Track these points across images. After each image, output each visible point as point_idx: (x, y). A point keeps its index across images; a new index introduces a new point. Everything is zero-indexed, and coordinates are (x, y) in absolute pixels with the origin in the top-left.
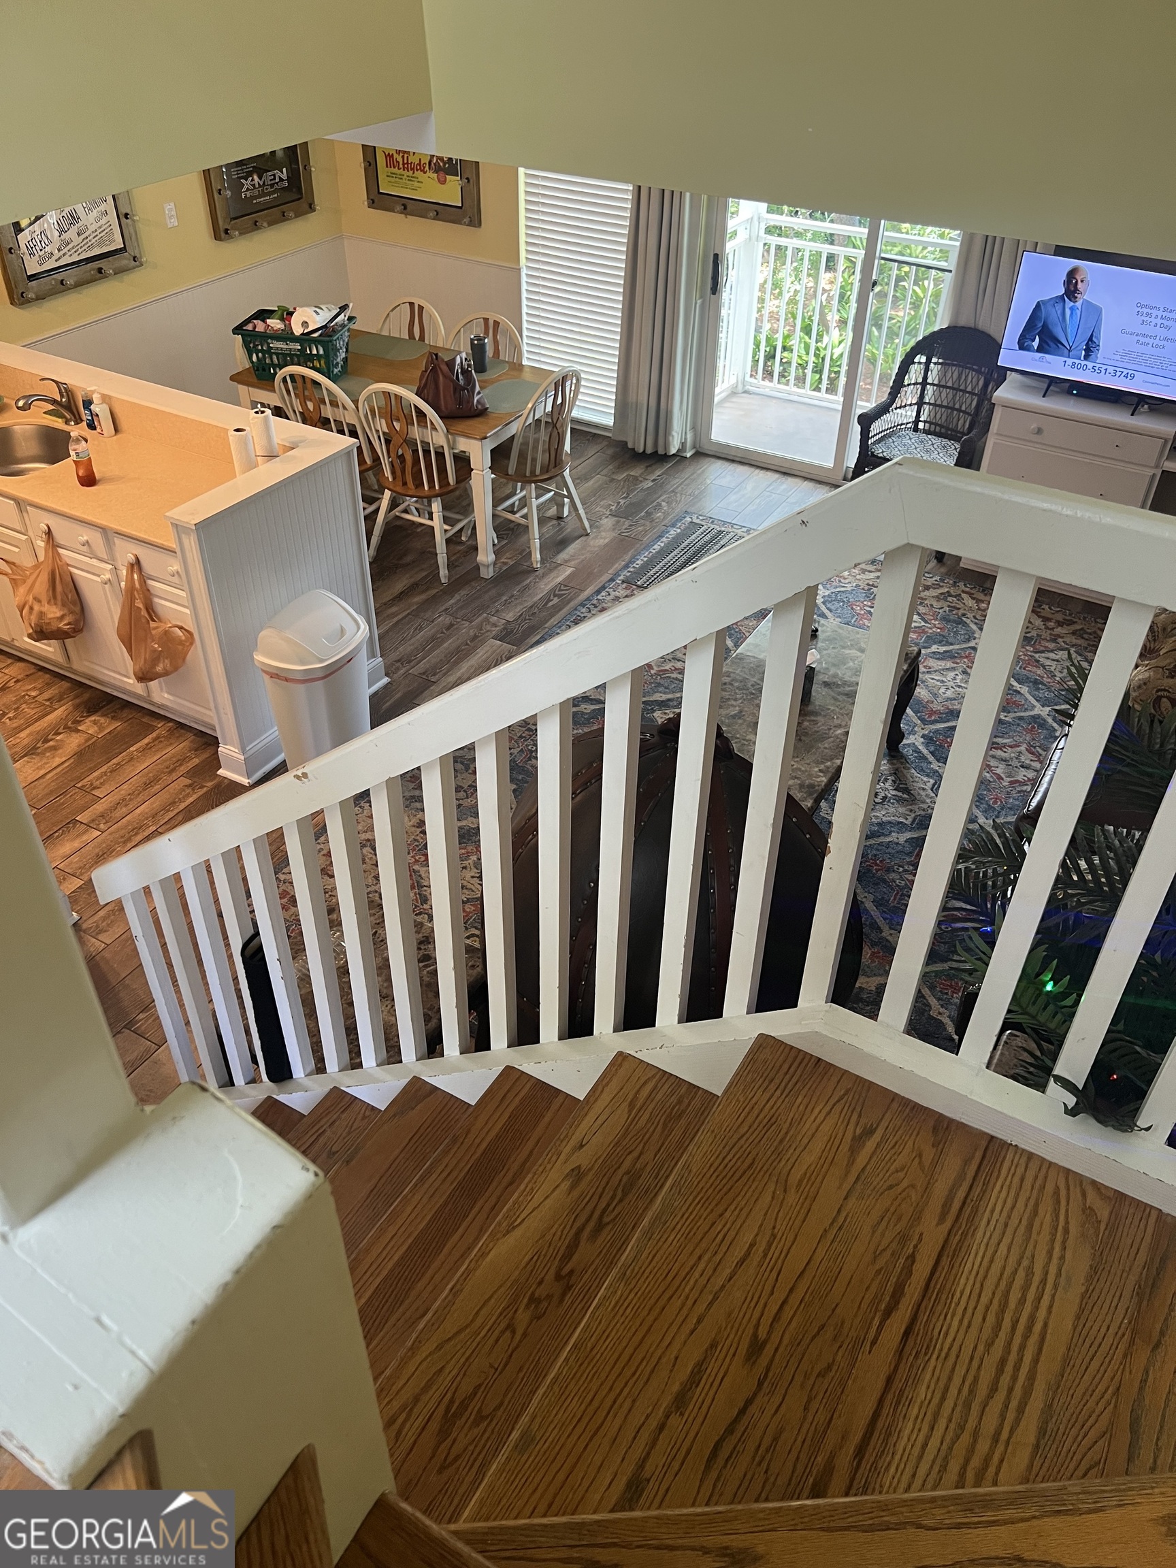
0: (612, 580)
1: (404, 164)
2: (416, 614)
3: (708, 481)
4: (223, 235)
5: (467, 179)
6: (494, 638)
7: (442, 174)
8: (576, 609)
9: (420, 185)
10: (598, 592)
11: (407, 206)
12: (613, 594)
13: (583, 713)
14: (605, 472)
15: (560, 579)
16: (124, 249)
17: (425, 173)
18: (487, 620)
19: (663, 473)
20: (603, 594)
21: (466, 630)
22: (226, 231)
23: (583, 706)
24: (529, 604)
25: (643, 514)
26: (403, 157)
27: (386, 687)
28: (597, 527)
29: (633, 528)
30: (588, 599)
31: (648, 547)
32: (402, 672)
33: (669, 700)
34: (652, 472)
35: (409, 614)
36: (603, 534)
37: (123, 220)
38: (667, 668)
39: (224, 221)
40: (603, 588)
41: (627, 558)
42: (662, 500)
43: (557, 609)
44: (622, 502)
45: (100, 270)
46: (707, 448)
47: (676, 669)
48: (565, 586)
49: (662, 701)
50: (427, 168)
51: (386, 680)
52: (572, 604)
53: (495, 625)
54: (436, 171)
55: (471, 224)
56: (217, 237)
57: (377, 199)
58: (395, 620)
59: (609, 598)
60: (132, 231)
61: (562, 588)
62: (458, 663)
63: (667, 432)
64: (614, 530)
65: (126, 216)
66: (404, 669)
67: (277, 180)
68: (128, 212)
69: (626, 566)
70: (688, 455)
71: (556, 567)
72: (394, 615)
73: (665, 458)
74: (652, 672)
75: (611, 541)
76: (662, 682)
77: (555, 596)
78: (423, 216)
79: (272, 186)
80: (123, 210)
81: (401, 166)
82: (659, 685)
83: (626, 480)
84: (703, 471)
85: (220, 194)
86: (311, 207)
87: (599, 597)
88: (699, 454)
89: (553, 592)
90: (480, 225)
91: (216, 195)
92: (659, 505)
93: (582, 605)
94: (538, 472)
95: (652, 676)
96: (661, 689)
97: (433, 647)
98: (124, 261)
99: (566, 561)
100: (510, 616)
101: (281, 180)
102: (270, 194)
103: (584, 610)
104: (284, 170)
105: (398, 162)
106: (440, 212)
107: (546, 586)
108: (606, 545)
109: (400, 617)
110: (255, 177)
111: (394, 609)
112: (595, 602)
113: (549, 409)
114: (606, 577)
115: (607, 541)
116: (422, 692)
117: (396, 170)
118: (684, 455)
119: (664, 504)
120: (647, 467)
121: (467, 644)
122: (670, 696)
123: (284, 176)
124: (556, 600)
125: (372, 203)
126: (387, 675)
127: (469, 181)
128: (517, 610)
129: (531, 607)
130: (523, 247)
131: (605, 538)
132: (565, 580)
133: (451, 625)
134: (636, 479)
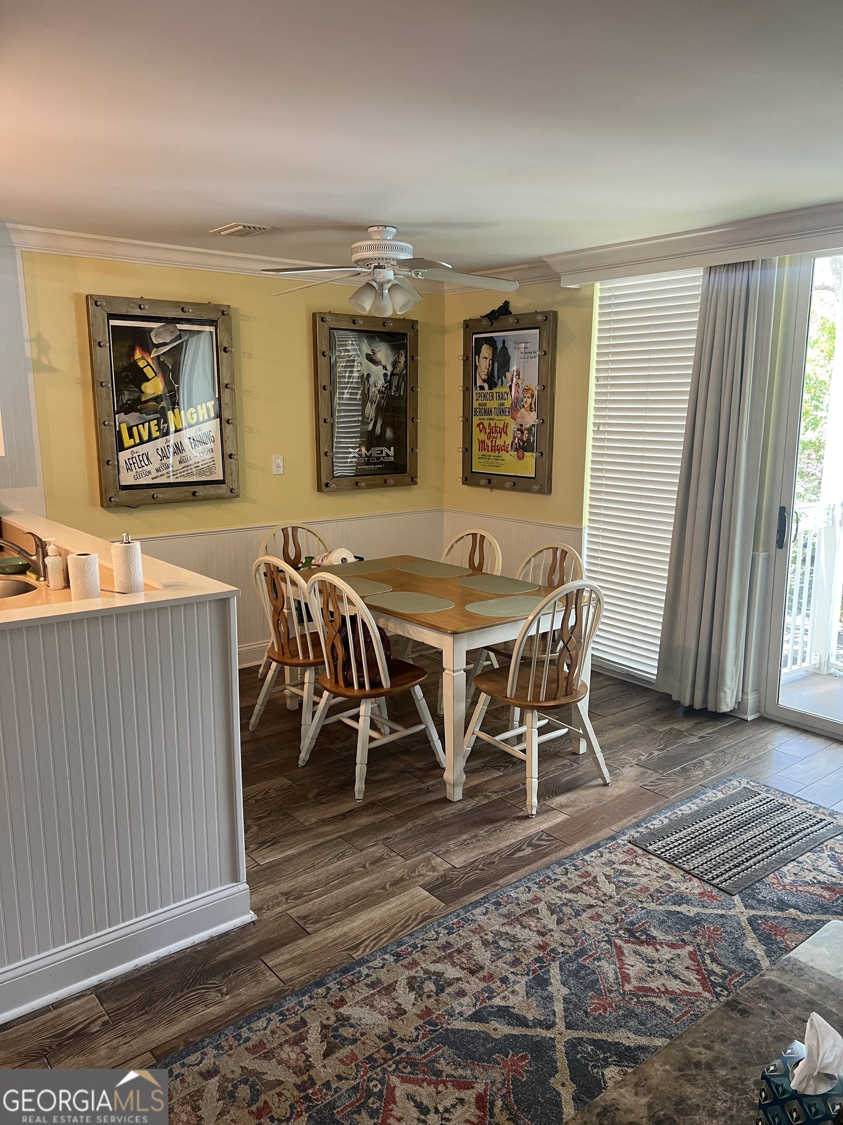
0: (613, 838)
1: (492, 447)
2: (347, 838)
3: (770, 747)
4: (323, 486)
5: (541, 453)
6: (423, 887)
7: (521, 452)
8: (548, 868)
9: (502, 462)
10: (588, 850)
11: (492, 481)
12: (607, 856)
13: (487, 1038)
14: (645, 722)
15: (545, 826)
16: (222, 482)
17: (507, 452)
18: (428, 859)
19: (714, 732)
20: (594, 854)
21: (396, 867)
22: (327, 485)
23: (494, 1024)
24: (491, 850)
25: (678, 769)
26: (492, 441)
27: (244, 928)
28: (616, 775)
29: (660, 782)
30: (571, 857)
31: (672, 806)
32: (280, 909)
33: (643, 1049)
34: (701, 730)
35: (340, 837)
36: (621, 783)
37: (227, 460)
38: (653, 985)
39: (327, 477)
40: (597, 846)
41: (642, 814)
42: (707, 758)
43: (526, 862)
44: (656, 753)
45: (194, 494)
46: (771, 713)
47: (667, 991)
48: (548, 835)
49: (628, 1048)
50: (510, 448)
51: (250, 917)
52: (546, 860)
53: (434, 869)
54: (517, 450)
55: (541, 491)
56: (319, 489)
57: (470, 478)
58: (322, 840)
59: (599, 861)
60: (234, 469)
61: (544, 837)
62: (357, 912)
63: (719, 687)
64: (635, 780)
65: (230, 456)
66: (285, 907)
67: (384, 455)
68: (233, 453)
69: (637, 825)
70: (750, 718)
71: (547, 811)
72: (323, 835)
73: (719, 716)
74: (628, 987)
75: (628, 793)
76: (638, 1010)
77: (528, 846)
78: (502, 488)
79: (378, 458)
80: (228, 451)
81: (490, 449)
82: (631, 1014)
83: (669, 732)
84: (767, 736)
85: (326, 455)
86: (413, 481)
87: (587, 857)
88: (764, 720)
89: (529, 842)
90: (550, 492)
91: (322, 456)
92: (702, 762)
93: (560, 863)
94: (542, 697)
95: (624, 994)
96: (633, 1023)
97: (340, 883)
98: (223, 490)
99: (562, 806)
100: (459, 860)
101: (388, 455)
102: (375, 464)
103: (559, 870)
104: (392, 448)
105: (488, 446)
106: (517, 484)
107: (520, 832)
108: (620, 796)
109: (329, 838)
110: (363, 449)
111: (329, 828)
112: (578, 862)
113: (557, 626)
114: (607, 832)
115: (622, 791)
116: (284, 945)
117: (486, 453)
118: (744, 717)
119: (707, 762)
120: (696, 724)
121: (384, 888)
122: (644, 1041)
123: (391, 453)
124: (528, 851)
125: (466, 481)
126: (257, 910)
127: (542, 455)
128: (472, 855)
129: (493, 854)
130: (586, 509)
131: (620, 788)
132: (550, 828)
133: (381, 858)
134: (679, 734)
